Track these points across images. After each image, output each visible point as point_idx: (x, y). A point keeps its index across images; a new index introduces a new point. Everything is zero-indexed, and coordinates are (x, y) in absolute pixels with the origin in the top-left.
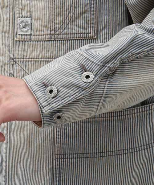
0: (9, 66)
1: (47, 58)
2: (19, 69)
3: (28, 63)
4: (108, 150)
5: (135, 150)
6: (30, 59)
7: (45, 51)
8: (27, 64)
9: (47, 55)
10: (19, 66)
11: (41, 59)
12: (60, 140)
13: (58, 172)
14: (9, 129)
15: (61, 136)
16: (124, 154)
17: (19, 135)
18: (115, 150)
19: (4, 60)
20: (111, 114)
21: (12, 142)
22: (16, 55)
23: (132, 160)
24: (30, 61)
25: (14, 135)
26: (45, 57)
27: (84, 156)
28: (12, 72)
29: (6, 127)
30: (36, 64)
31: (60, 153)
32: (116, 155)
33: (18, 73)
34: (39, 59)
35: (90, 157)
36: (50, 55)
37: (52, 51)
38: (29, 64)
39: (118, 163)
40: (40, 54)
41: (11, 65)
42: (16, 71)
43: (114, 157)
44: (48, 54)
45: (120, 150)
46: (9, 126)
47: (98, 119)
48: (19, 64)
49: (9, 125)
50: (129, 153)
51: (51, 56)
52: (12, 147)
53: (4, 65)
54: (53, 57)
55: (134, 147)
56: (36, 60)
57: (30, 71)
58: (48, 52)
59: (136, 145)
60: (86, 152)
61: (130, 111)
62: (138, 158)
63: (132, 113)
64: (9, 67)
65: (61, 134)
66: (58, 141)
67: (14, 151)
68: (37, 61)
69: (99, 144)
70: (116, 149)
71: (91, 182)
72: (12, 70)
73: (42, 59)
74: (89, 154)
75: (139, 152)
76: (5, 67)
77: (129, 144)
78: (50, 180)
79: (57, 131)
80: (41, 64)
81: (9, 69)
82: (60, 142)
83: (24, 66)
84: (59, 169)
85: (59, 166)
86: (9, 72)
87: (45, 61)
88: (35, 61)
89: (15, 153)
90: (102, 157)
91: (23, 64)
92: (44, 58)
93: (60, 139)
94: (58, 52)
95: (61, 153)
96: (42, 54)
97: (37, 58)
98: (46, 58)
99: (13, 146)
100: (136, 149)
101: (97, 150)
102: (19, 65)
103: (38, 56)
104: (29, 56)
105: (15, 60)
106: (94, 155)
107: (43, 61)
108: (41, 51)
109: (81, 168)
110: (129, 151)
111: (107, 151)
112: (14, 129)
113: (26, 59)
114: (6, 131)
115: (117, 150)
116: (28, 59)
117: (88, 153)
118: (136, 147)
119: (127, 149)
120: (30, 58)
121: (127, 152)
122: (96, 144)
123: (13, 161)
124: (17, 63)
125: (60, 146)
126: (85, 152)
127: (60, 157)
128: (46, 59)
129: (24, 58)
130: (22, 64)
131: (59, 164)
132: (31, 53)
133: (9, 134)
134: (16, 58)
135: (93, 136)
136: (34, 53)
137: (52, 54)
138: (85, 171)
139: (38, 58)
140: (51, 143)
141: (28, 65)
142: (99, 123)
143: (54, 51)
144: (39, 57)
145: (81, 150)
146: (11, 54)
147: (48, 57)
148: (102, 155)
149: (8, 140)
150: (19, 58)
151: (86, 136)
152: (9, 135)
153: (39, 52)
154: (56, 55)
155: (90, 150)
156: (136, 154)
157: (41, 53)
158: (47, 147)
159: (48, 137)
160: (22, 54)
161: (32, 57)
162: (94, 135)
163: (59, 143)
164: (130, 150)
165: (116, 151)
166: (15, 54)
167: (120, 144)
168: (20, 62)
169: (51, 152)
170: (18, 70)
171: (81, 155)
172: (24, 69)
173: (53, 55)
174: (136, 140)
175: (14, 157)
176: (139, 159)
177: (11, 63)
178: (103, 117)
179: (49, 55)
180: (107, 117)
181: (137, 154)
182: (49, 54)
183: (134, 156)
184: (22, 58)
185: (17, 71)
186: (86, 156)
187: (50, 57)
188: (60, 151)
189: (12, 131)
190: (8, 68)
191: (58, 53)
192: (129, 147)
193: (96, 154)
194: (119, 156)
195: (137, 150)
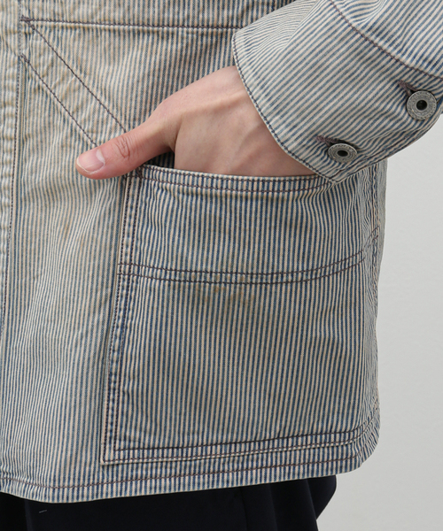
0: (19, 39)
1: (115, 24)
2: (42, 47)
3: (64, 33)
4: (242, 269)
5: (311, 276)
6: (70, 22)
7: (110, 6)
8: (62, 34)
9: (114, 16)
10: (43, 40)
11: (98, 26)
12: (134, 230)
13: (123, 307)
14: (17, 194)
15: (135, 219)
16: (282, 283)
17: (44, 209)
18: (260, 271)
19: (7, 20)
20: (250, 183)
21: (25, 226)
22: (36, 11)
23: (305, 301)
24: (71, 28)
25: (29, 209)
26: (109, 21)
27: (180, 277)
28: (25, 52)
29: (9, 189)
30: (86, 36)
31: (131, 260)
32: (261, 284)
33: (40, 55)
34: (94, 25)
35: (195, 281)
36: (124, 17)
37: (129, 7)
38: (66, 36)
39: (264, 304)
40: (96, 13)
41: (24, 36)
42: (36, 52)
43: (256, 287)
44: (117, 14)
45: (272, 274)
46: (17, 186)
47: (219, 191)
48: (43, 33)
49: (17, 183)
50: (297, 282)
51: (126, 19)
52: (23, 238)
53: (7, 35)
54: (129, 20)
55: (310, 268)
56: (86, 25)
57: (67, 54)
58: (117, 9)
59: (316, 263)
60: (186, 267)
61: (302, 182)
62: (319, 295)
63: (307, 188)
64: (19, 41)
65: (136, 215)
66: (129, 231)
67: (29, 249)
68: (88, 29)
69: (218, 251)
70: (263, 268)
71: (196, 338)
72: (26, 48)
73: (101, 24)
74: (193, 274)
75: (322, 279)
76: (9, 40)
77: (298, 260)
78: (103, 324)
79: (127, 207)
80: (97, 36)
81: (19, 46)
82: (133, 233)
83: (54, 39)
84: (126, 298)
85: (127, 290)
86: (17, 52)
87: (109, 31)
88: (84, 28)
89: (30, 254)
90: (225, 283)
91: (52, 33)
92: (107, 22)
93: (134, 226)
94: (143, 10)
95: (133, 262)
96: (102, 12)
97: (88, 23)
98: (112, 23)
99: (25, 236)
100: (314, 272)
101: (214, 265)
102: (41, 36)
103: (92, 18)
104: (70, 15)
105: (32, 22)
106: (205, 278)
107: (105, 30)
108: (100, 5)
109: (173, 304)
110: (297, 278)
111: (239, 271)
112: (31, 195)
113: (61, 24)
114: (7, 200)
115: (265, 272)
116: (64, 24)
117: (191, 271)
118: (315, 267)
119: (290, 271)
120: (72, 20)
121: (290, 280)
122: (213, 251)
123: (24, 274)
124: (37, 32)
125: (132, 245)
126: (184, 269)
127: (130, 271)
128: (112, 27)
129: (57, 19)
130: (49, 35)
131: (128, 287)
132: (74, 9)
133: (17, 205)
134: (36, 18)
135: (205, 230)
136: (81, 9)
137: (129, 13)
138: (182, 313)
139: (90, 21)
140: (112, 233)
141: (64, 37)
142: (221, 201)
143: (134, 7)
144: (94, 21)
145: (174, 262)
146: (24, 9)
147: (117, 20)
148: (226, 279)
149: (13, 222)
150: (42, 20)
151: (190, 229)
152: (14, 208)
153: (94, 7)
154: (138, 16)
155: (197, 264)
156: (316, 286)
157: (100, 9)
158: (101, 242)
159: (107, 218)
160: (52, 8)
161: (76, 18)
162: (207, 228)
163: (131, 235)
164: (300, 274)
165: (262, 274)
166: (33, 7)
167: (273, 258)
168: (46, 29)
169: (110, 255)
170: (40, 49)
171: (173, 272)
172: (55, 48)
173: (131, 17)
174: (314, 251)
175: (26, 263)
176: (324, 297)
177: (23, 30)
178: (232, 190)
179: (121, 15)
180: (242, 190)
181: (318, 284)
182: (119, 13)
183: (311, 290)
184: (51, 20)
185: (38, 51)
186: (185, 277)
187: (122, 22)
188: (131, 256)
189: (25, 198)
190: (16, 42)
191: (143, 13)
192: (298, 268)
193: (211, 276)
194: (269, 286)
195: (318, 276)
